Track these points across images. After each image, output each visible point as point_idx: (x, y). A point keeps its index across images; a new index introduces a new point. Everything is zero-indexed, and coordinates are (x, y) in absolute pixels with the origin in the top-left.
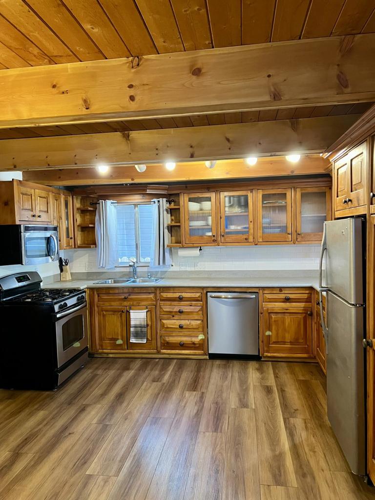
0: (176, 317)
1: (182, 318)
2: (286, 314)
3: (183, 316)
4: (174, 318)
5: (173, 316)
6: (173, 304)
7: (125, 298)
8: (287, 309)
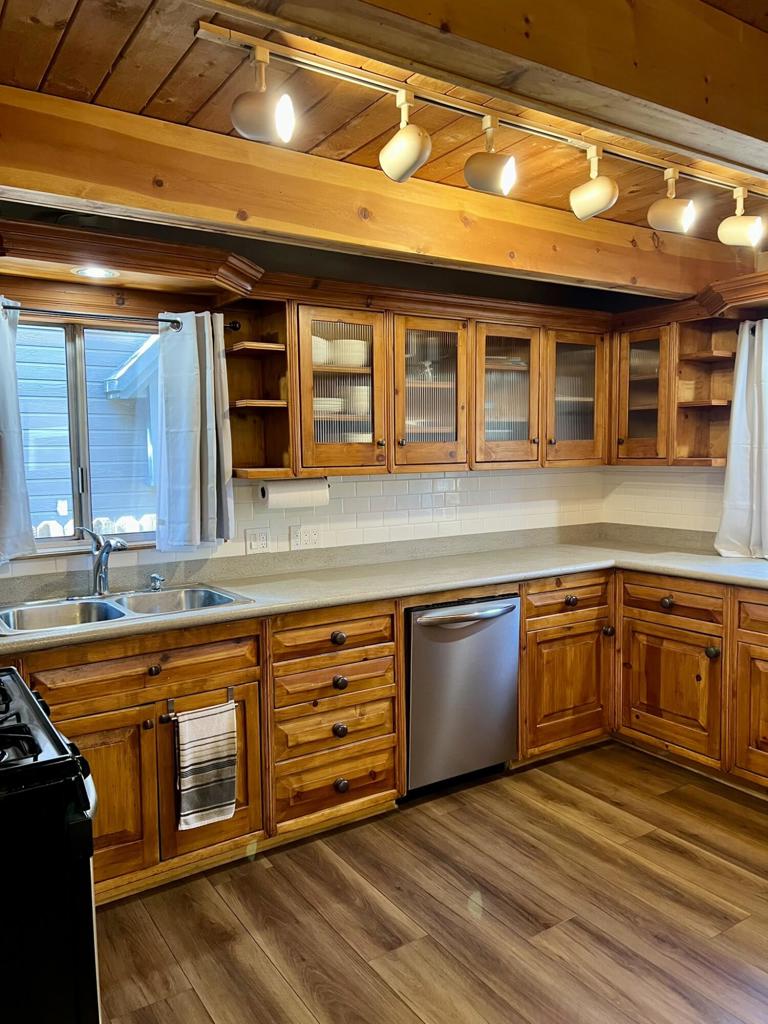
0: (325, 704)
1: (340, 705)
2: (568, 641)
3: (343, 697)
4: (319, 709)
5: (315, 704)
6: (314, 663)
7: (150, 672)
8: (569, 628)
